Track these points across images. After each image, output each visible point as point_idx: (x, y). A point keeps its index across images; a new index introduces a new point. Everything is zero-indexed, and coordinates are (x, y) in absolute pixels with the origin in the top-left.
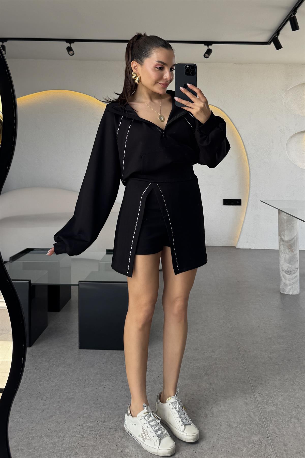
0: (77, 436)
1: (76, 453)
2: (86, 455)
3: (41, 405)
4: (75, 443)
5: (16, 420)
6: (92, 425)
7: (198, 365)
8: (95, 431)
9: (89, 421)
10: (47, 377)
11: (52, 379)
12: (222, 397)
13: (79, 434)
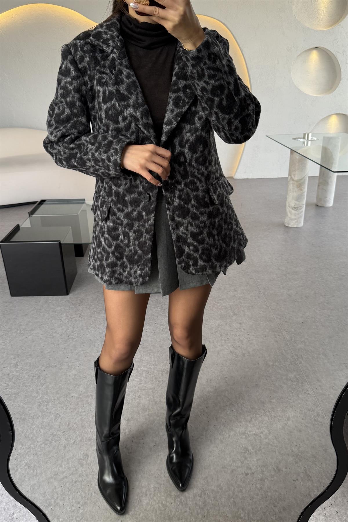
0: (135, 380)
1: (139, 397)
2: (148, 398)
3: (95, 352)
4: (135, 387)
5: (77, 368)
6: (145, 369)
7: (225, 304)
8: (150, 375)
9: (142, 365)
10: (92, 324)
11: (97, 326)
12: (254, 336)
13: (137, 378)
